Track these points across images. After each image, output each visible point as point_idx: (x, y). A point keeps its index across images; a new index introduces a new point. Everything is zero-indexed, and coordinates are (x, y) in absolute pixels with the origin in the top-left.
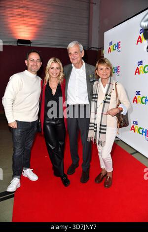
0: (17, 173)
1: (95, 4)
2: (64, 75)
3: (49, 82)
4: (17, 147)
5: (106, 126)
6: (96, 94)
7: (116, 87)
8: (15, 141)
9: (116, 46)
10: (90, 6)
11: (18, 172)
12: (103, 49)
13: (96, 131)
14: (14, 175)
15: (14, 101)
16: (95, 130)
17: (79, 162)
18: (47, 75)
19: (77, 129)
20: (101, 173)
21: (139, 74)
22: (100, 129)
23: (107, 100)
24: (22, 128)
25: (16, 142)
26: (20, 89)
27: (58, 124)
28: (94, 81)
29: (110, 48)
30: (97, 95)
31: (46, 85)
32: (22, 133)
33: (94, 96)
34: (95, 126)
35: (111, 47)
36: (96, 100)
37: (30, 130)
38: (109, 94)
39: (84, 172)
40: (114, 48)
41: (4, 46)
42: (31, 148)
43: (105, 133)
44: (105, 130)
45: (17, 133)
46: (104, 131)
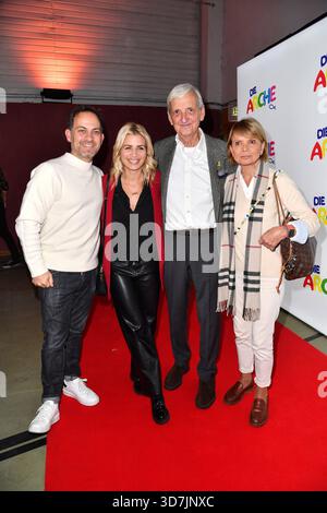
0: (52, 390)
1: (213, 5)
2: (156, 163)
3: (122, 179)
4: (53, 330)
5: (258, 274)
6: (231, 203)
7: (274, 182)
8: (47, 318)
9: (265, 98)
10: (200, 10)
11: (53, 388)
12: (236, 105)
13: (233, 288)
14: (46, 395)
15: (42, 225)
16: (231, 284)
17: (191, 361)
18: (116, 164)
19: (189, 285)
20: (238, 383)
21: (321, 157)
22: (246, 281)
23: (256, 215)
24: (64, 288)
25: (51, 320)
26: (57, 197)
27: (142, 276)
28: (226, 175)
29: (250, 103)
30: (234, 204)
31: (115, 188)
32: (64, 297)
33: (227, 208)
34: (232, 276)
35: (254, 99)
36: (231, 216)
37: (82, 290)
38: (258, 200)
39: (203, 384)
40: (262, 102)
41: (8, 105)
42: (84, 333)
43: (258, 290)
44: (258, 282)
45: (53, 300)
46: (256, 286)
